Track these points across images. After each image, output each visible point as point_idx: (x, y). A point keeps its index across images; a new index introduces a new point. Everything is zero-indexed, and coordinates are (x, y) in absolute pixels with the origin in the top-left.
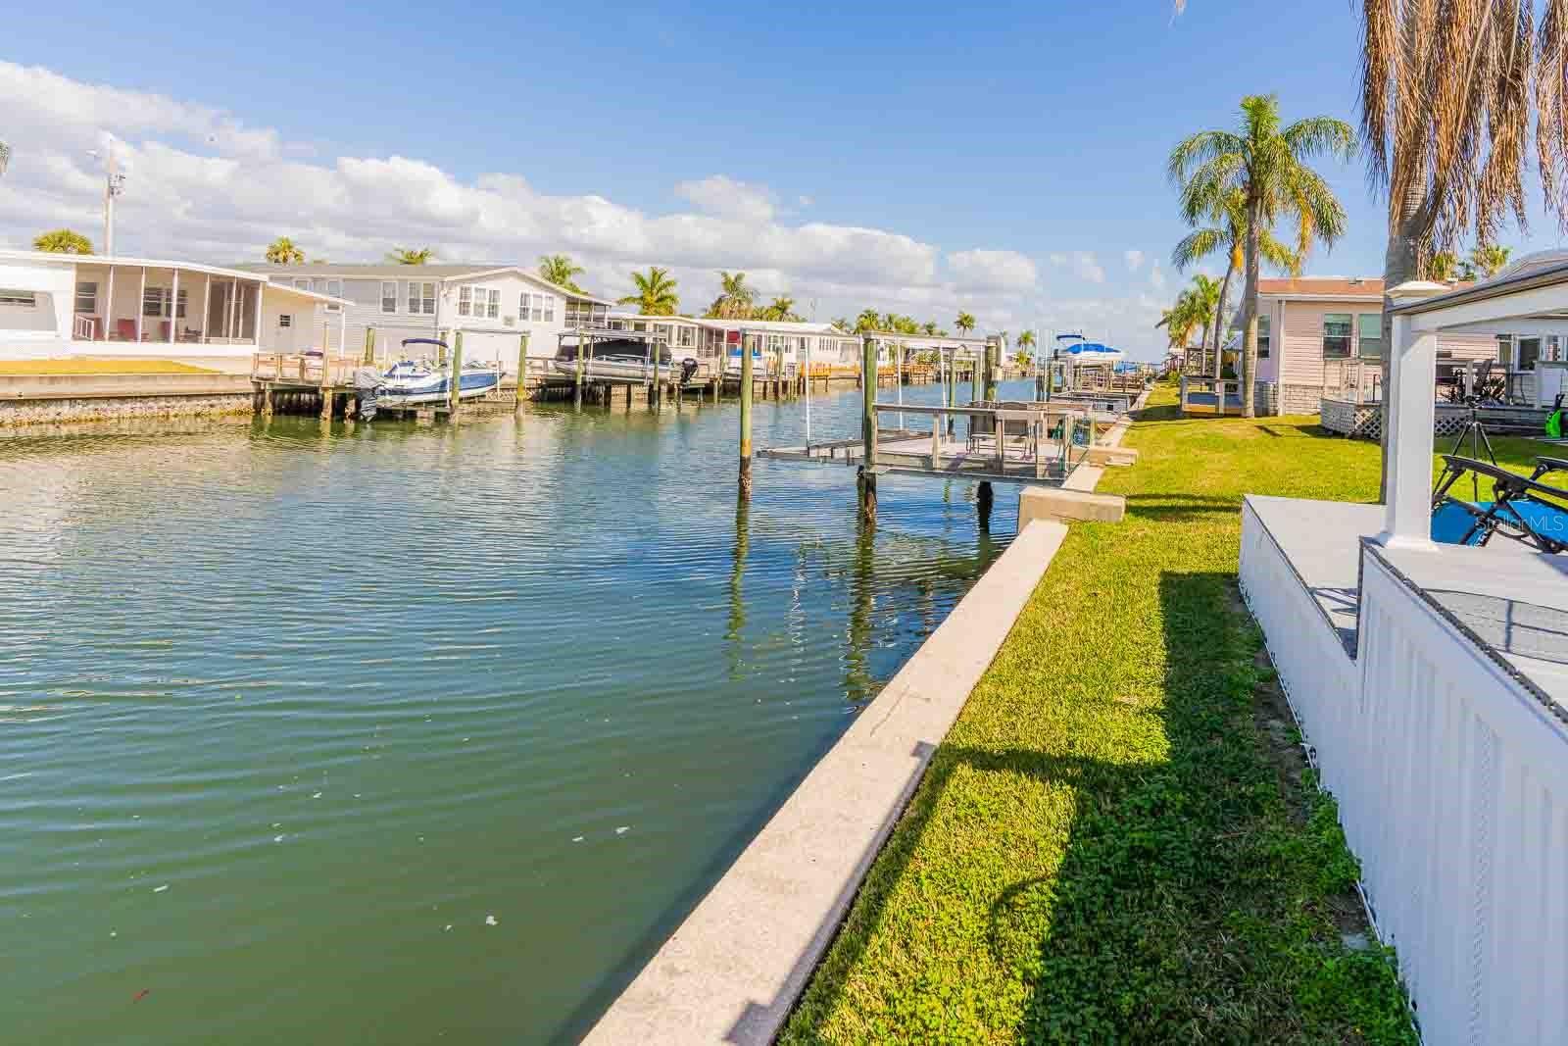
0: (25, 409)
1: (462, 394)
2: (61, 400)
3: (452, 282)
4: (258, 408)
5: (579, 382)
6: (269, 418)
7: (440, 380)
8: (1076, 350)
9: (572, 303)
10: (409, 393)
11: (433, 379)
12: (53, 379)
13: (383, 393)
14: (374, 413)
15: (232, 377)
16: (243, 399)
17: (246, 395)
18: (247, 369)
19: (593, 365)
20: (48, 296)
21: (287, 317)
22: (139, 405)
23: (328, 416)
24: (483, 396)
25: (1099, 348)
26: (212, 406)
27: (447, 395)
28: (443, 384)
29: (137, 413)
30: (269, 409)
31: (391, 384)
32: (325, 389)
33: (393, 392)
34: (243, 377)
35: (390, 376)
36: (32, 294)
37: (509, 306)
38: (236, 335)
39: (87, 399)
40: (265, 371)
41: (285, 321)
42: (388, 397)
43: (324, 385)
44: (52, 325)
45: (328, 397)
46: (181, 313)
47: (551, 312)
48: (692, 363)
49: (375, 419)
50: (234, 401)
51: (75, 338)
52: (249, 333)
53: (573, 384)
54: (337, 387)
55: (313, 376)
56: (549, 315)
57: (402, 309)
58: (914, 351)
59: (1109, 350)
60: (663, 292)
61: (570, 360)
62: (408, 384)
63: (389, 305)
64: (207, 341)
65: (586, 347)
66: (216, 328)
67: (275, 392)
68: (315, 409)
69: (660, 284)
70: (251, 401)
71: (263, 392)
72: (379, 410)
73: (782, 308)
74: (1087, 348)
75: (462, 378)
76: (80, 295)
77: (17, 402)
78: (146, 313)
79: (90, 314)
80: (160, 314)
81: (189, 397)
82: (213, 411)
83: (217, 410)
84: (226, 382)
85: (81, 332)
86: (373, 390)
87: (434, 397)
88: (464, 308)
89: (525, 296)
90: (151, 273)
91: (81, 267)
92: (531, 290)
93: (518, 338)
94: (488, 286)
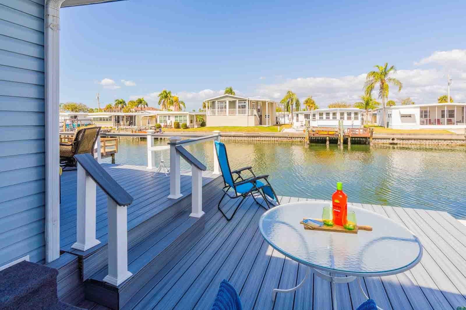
0: (404, 141)
2: (412, 139)
12: (410, 134)
15: (458, 134)
16: (462, 142)
17: (463, 140)
18: (463, 132)
20: (414, 115)
22: (430, 141)
26: (452, 143)
34: (462, 135)
36: (411, 115)
39: (418, 139)
44: (415, 121)
50: (459, 141)
51: (421, 124)
70: (465, 142)
76: (425, 114)
77: (403, 139)
78: (442, 117)
79: (427, 118)
80: (445, 117)
81: (445, 140)
82: (452, 144)
83: (454, 144)
84: (456, 136)
85: (422, 123)
91: (421, 107)
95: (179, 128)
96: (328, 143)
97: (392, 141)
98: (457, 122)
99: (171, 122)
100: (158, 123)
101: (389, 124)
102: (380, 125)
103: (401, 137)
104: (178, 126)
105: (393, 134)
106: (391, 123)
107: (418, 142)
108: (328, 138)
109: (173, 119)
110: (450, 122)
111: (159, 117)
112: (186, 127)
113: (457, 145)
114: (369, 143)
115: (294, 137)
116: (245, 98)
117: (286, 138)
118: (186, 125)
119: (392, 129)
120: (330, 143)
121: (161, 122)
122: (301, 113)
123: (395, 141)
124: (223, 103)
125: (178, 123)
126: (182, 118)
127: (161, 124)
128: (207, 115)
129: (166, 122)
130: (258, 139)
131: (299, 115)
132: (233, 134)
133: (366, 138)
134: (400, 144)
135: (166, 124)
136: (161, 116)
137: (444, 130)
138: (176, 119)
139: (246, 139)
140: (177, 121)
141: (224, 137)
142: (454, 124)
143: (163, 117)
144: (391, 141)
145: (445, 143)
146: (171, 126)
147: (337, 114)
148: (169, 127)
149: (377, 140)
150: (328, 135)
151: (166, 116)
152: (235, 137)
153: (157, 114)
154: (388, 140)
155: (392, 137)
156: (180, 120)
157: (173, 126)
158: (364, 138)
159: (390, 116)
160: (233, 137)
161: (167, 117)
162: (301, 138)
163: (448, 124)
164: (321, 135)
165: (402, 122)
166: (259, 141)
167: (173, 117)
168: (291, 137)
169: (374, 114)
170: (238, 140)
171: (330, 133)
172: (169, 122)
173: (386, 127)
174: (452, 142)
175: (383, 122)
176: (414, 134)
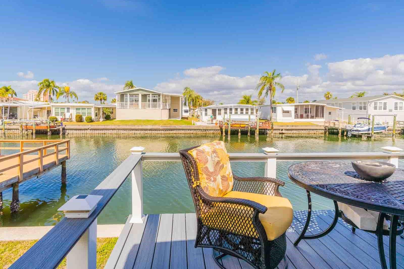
1: (375, 132)
3: (372, 101)
4: (325, 133)
6: (327, 135)
10: (360, 131)
11: (366, 128)
12: (292, 126)
13: (353, 131)
14: (351, 135)
15: (320, 126)
17: (323, 130)
18: (323, 124)
20: (291, 111)
21: (330, 112)
22: (305, 131)
23: (340, 135)
24: (382, 132)
27: (370, 132)
28: (369, 129)
30: (327, 133)
31: (355, 129)
32: (339, 129)
33: (356, 131)
34: (323, 126)
35: (355, 127)
36: (289, 111)
38: (320, 117)
40: (327, 125)
42: (354, 132)
43: (339, 128)
44: (291, 116)
45: (340, 131)
46: (310, 113)
49: (351, 137)
50: (321, 131)
51: (295, 118)
52: (323, 116)
55: (337, 126)
57: (357, 109)
62: (359, 129)
64: (315, 118)
66: (317, 116)
67: (329, 129)
68: (337, 134)
71: (326, 129)
75: (375, 128)
77: (288, 130)
78: (305, 113)
81: (313, 130)
83: (318, 132)
84: (319, 127)
86: (351, 130)
87: (367, 132)
88: (375, 108)
89: (396, 104)
90: (306, 105)
91: (295, 106)
92: (398, 101)
93: (393, 117)
94: (383, 101)
95: (81, 122)
96: (240, 134)
99: (71, 115)
100: (53, 115)
102: (261, 119)
103: (288, 128)
104: (80, 120)
105: (282, 126)
106: (276, 117)
107: (299, 132)
108: (240, 130)
109: (74, 112)
110: (312, 117)
111: (54, 108)
112: (91, 121)
114: (267, 134)
115: (207, 130)
116: (158, 92)
117: (201, 131)
118: (91, 118)
119: (277, 122)
120: (241, 134)
121: (57, 114)
122: (209, 108)
123: (284, 132)
124: (133, 96)
125: (81, 116)
126: (86, 111)
127: (57, 117)
128: (117, 108)
129: (64, 115)
130: (174, 132)
131: (208, 109)
132: (149, 127)
133: (265, 129)
134: (286, 133)
135: (64, 117)
136: (57, 108)
137: (309, 122)
138: (78, 111)
139: (163, 132)
140: (78, 114)
141: (139, 131)
143: (60, 109)
144: (281, 132)
146: (71, 119)
147: (238, 109)
148: (68, 121)
150: (240, 128)
151: (64, 109)
152: (152, 130)
153: (52, 106)
154: (278, 131)
155: (281, 128)
156: (82, 113)
157: (74, 119)
158: (263, 129)
159: (274, 111)
160: (150, 130)
161: (66, 110)
162: (214, 131)
164: (234, 128)
165: (283, 116)
166: (175, 133)
167: (74, 109)
168: (205, 130)
170: (155, 133)
171: (242, 126)
172: (67, 116)
174: (317, 131)
176: (295, 126)
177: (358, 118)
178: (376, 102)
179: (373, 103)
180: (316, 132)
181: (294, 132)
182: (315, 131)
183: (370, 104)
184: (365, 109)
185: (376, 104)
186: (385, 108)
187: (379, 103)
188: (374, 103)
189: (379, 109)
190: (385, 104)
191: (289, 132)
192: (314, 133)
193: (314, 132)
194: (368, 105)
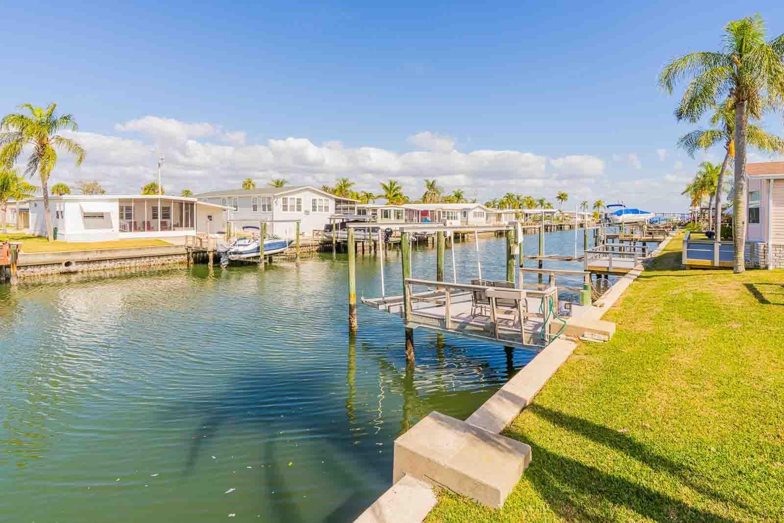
0: (91, 265)
2: (106, 260)
3: (279, 195)
4: (188, 259)
5: (334, 243)
6: (192, 266)
7: (257, 246)
8: (619, 213)
9: (338, 202)
10: (241, 253)
11: (253, 246)
12: (101, 251)
13: (230, 253)
14: (227, 263)
15: (176, 247)
16: (182, 257)
17: (184, 254)
18: (183, 243)
19: (341, 233)
20: (108, 214)
22: (138, 261)
23: (212, 265)
24: (283, 252)
25: (636, 211)
26: (169, 260)
27: (260, 254)
28: (258, 248)
29: (138, 264)
30: (192, 261)
31: (234, 249)
32: (209, 252)
33: (235, 253)
34: (182, 246)
35: (234, 245)
36: (102, 213)
37: (306, 205)
39: (116, 259)
40: (190, 243)
41: (210, 217)
42: (233, 256)
43: (209, 250)
45: (211, 255)
47: (328, 207)
48: (389, 231)
50: (179, 257)
51: (121, 231)
53: (331, 242)
54: (214, 251)
55: (204, 246)
56: (327, 208)
57: (260, 209)
58: (530, 214)
59: (642, 212)
60: (396, 192)
61: (330, 231)
62: (241, 249)
63: (255, 208)
64: (174, 230)
65: (336, 225)
67: (193, 253)
68: (205, 261)
69: (394, 187)
70: (186, 257)
71: (189, 253)
72: (229, 260)
73: (458, 196)
74: (627, 212)
75: (265, 246)
76: (126, 212)
77: (88, 262)
78: (154, 218)
79: (130, 220)
80: (157, 218)
81: (159, 256)
82: (170, 262)
83: (172, 262)
84: (174, 249)
85: (123, 229)
86: (226, 252)
87: (255, 255)
88: (285, 208)
89: (314, 200)
90: (149, 200)
91: (121, 201)
92: (317, 197)
93: (296, 223)
94: (296, 196)
97: (67, 268)
98: (175, 226)
101: (59, 232)
102: (37, 234)
103: (85, 257)
105: (68, 254)
106: (64, 228)
107: (117, 265)
110: (164, 226)
113: (176, 263)
114: (7, 280)
119: (66, 243)
123: (72, 268)
134: (82, 272)
137: (157, 240)
142: (170, 229)
144: (63, 268)
145: (160, 261)
149: (29, 269)
154: (56, 267)
155: (66, 259)
159: (59, 215)
163: (162, 229)
165: (87, 227)
169: (21, 210)
173: (51, 237)
174: (170, 258)
175: (43, 226)
176: (110, 251)
177: (244, 228)
178: (286, 197)
179: (280, 200)
180: (167, 262)
181: (108, 265)
182: (165, 259)
183: (276, 200)
184: (270, 210)
185: (285, 200)
186: (299, 209)
187: (291, 198)
188: (282, 199)
189: (291, 210)
190: (299, 201)
191: (92, 267)
192: (163, 264)
193: (164, 262)
194: (274, 201)
